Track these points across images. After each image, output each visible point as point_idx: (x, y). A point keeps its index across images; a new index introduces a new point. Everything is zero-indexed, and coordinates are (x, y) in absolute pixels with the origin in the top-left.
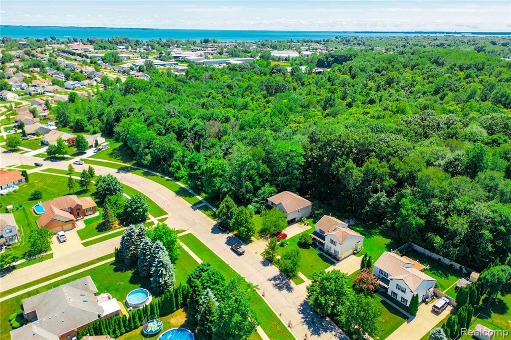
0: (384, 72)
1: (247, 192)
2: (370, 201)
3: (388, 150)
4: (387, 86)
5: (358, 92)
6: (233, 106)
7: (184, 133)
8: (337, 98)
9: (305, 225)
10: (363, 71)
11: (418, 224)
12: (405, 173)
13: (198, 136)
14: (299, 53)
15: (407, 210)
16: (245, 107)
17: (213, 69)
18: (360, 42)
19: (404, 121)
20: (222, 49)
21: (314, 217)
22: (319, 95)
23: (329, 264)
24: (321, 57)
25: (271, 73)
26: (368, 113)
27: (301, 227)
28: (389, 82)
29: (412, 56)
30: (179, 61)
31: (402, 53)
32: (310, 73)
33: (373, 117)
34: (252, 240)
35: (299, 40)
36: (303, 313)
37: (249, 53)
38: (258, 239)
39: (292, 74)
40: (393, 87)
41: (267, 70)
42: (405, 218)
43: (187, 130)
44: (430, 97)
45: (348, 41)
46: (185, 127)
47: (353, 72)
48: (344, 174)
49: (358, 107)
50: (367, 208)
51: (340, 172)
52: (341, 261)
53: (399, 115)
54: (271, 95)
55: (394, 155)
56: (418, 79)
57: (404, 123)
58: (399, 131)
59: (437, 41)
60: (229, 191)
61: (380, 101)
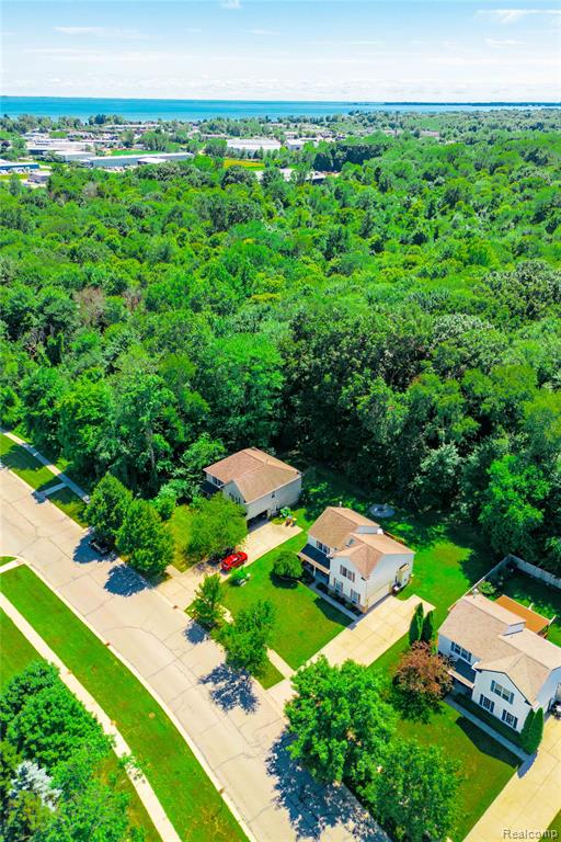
0: (440, 179)
1: (157, 457)
2: (425, 465)
3: (458, 353)
4: (448, 206)
5: (393, 219)
6: (139, 255)
7: (25, 319)
8: (354, 232)
9: (287, 524)
10: (402, 176)
11: (529, 522)
12: (497, 404)
13: (54, 325)
14: (282, 142)
15: (505, 489)
16: (165, 257)
17: (106, 176)
18: (394, 121)
19: (487, 283)
20: (131, 136)
21: (308, 504)
22: (317, 227)
23: (341, 626)
24: (322, 151)
25: (225, 183)
26: (414, 264)
27: (280, 531)
28: (452, 200)
29: (490, 147)
30: (42, 159)
31: (472, 142)
32: (301, 182)
33: (424, 274)
34: (167, 574)
35: (282, 118)
36: (278, 773)
37: (184, 142)
38: (181, 571)
39: (265, 184)
40: (459, 209)
41: (216, 177)
42: (501, 508)
43: (33, 311)
44: (528, 228)
45: (372, 120)
46: (26, 305)
47: (382, 180)
48: (367, 410)
49: (394, 252)
50: (419, 480)
51: (360, 407)
52: (365, 615)
53: (474, 269)
54: (222, 228)
55: (473, 363)
56: (505, 191)
57: (487, 287)
58: (479, 308)
59: (530, 119)
60: (116, 457)
61: (436, 236)
